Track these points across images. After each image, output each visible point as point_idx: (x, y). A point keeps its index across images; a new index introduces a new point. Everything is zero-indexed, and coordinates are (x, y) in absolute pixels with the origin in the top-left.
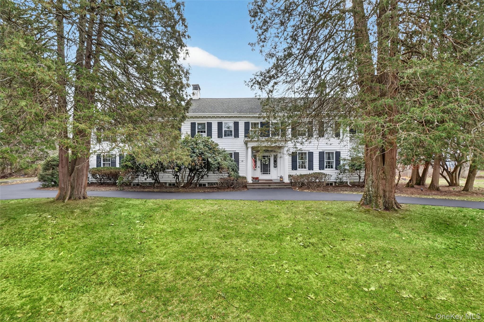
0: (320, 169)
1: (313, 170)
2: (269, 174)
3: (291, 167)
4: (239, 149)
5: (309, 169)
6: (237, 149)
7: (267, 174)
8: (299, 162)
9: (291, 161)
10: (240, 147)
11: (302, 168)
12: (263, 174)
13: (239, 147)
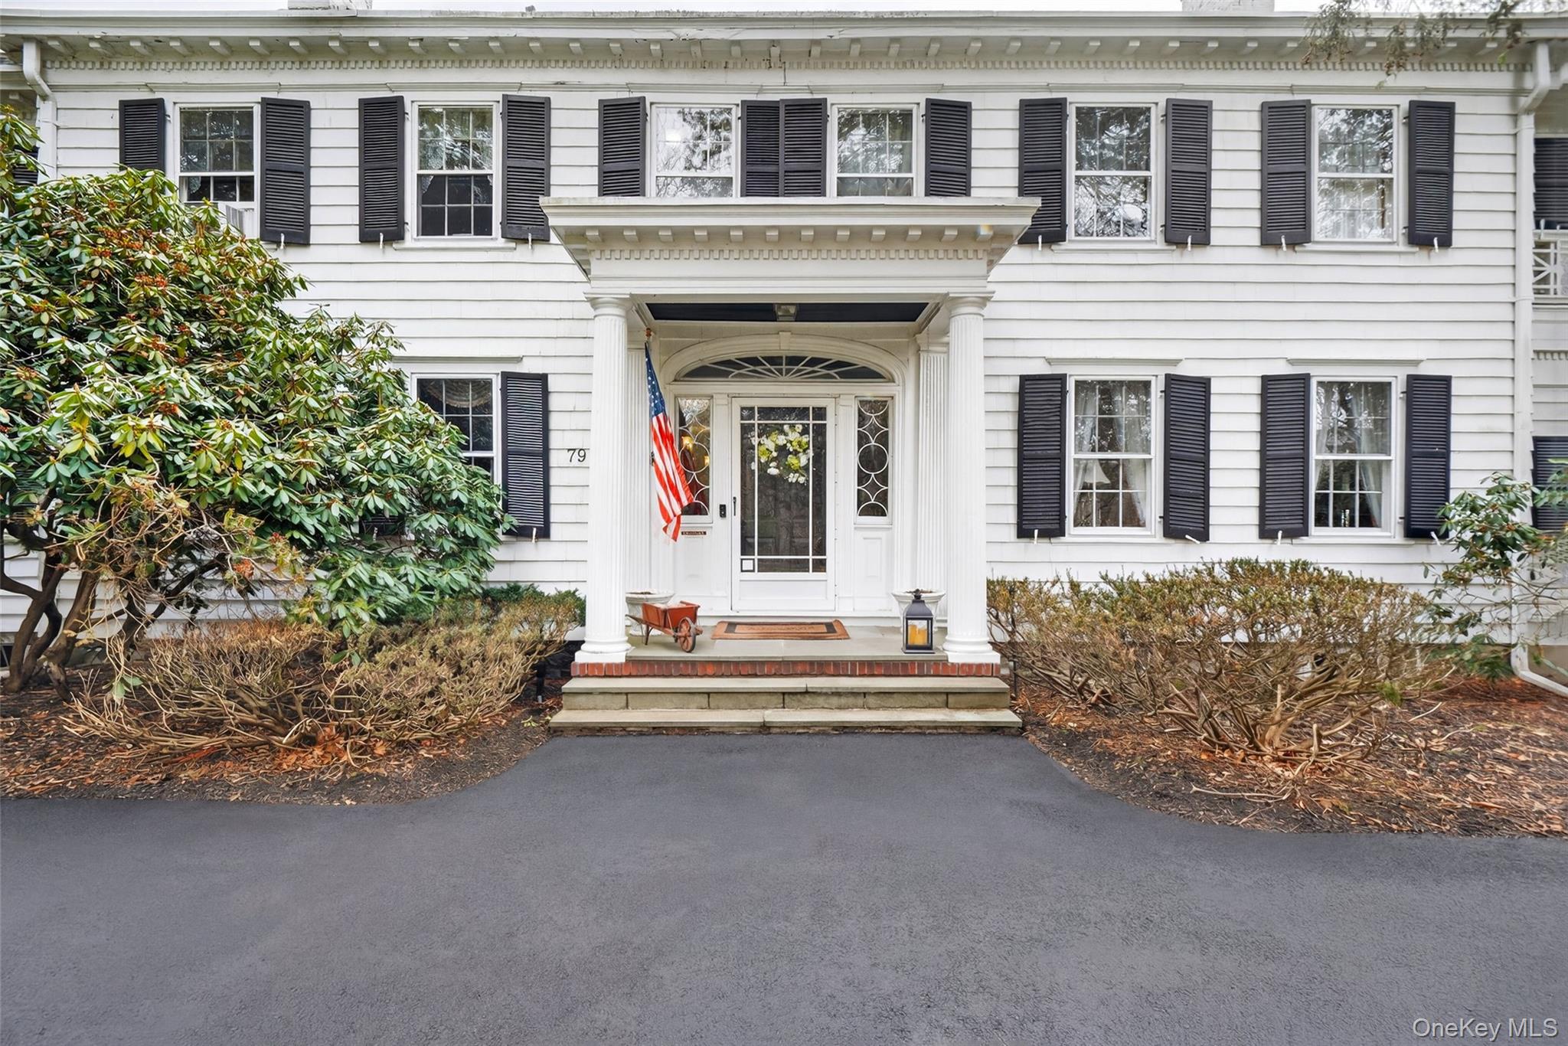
0: (1266, 533)
1: (1203, 536)
2: (820, 566)
3: (1011, 515)
4: (550, 347)
5: (1173, 531)
6: (533, 348)
7: (801, 566)
8: (1083, 467)
9: (1010, 459)
10: (562, 328)
11: (1108, 518)
12: (764, 566)
13: (552, 329)
